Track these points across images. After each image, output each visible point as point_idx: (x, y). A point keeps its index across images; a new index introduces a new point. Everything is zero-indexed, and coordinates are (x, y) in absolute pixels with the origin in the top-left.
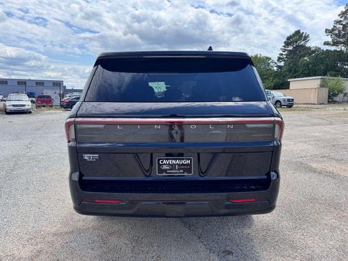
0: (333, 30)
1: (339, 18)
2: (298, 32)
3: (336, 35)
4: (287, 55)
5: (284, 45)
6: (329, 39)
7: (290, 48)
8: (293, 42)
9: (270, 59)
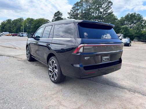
0: (70, 13)
1: (71, 9)
2: (58, 12)
3: (71, 15)
4: (55, 20)
5: (54, 16)
6: (69, 16)
7: (56, 17)
8: (57, 15)
9: (49, 20)
